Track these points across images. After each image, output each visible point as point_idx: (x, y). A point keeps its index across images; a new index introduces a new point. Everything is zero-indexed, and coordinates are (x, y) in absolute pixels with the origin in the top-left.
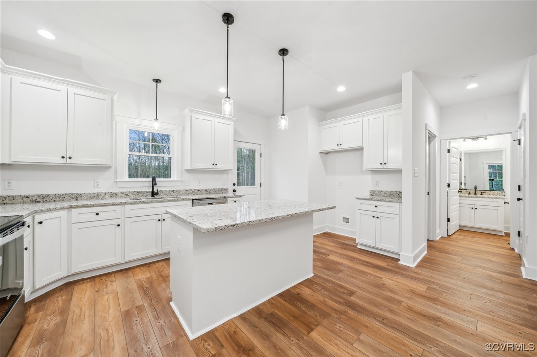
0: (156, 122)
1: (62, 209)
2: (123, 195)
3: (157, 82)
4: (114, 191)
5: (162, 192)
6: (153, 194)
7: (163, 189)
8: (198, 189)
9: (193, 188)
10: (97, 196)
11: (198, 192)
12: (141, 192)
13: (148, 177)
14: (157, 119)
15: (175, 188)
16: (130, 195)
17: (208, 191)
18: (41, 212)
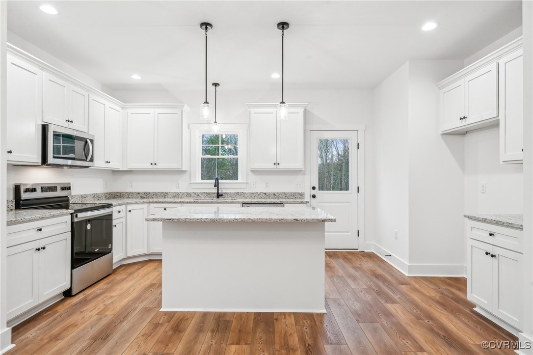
0: (216, 125)
1: (144, 203)
2: (195, 195)
3: (216, 86)
4: (189, 192)
5: (227, 194)
6: (219, 195)
7: (228, 191)
8: (265, 192)
9: (259, 192)
10: (177, 195)
11: (265, 196)
12: (209, 194)
13: (212, 179)
14: (216, 122)
15: (240, 191)
16: (201, 195)
17: (277, 195)
18: (131, 204)
